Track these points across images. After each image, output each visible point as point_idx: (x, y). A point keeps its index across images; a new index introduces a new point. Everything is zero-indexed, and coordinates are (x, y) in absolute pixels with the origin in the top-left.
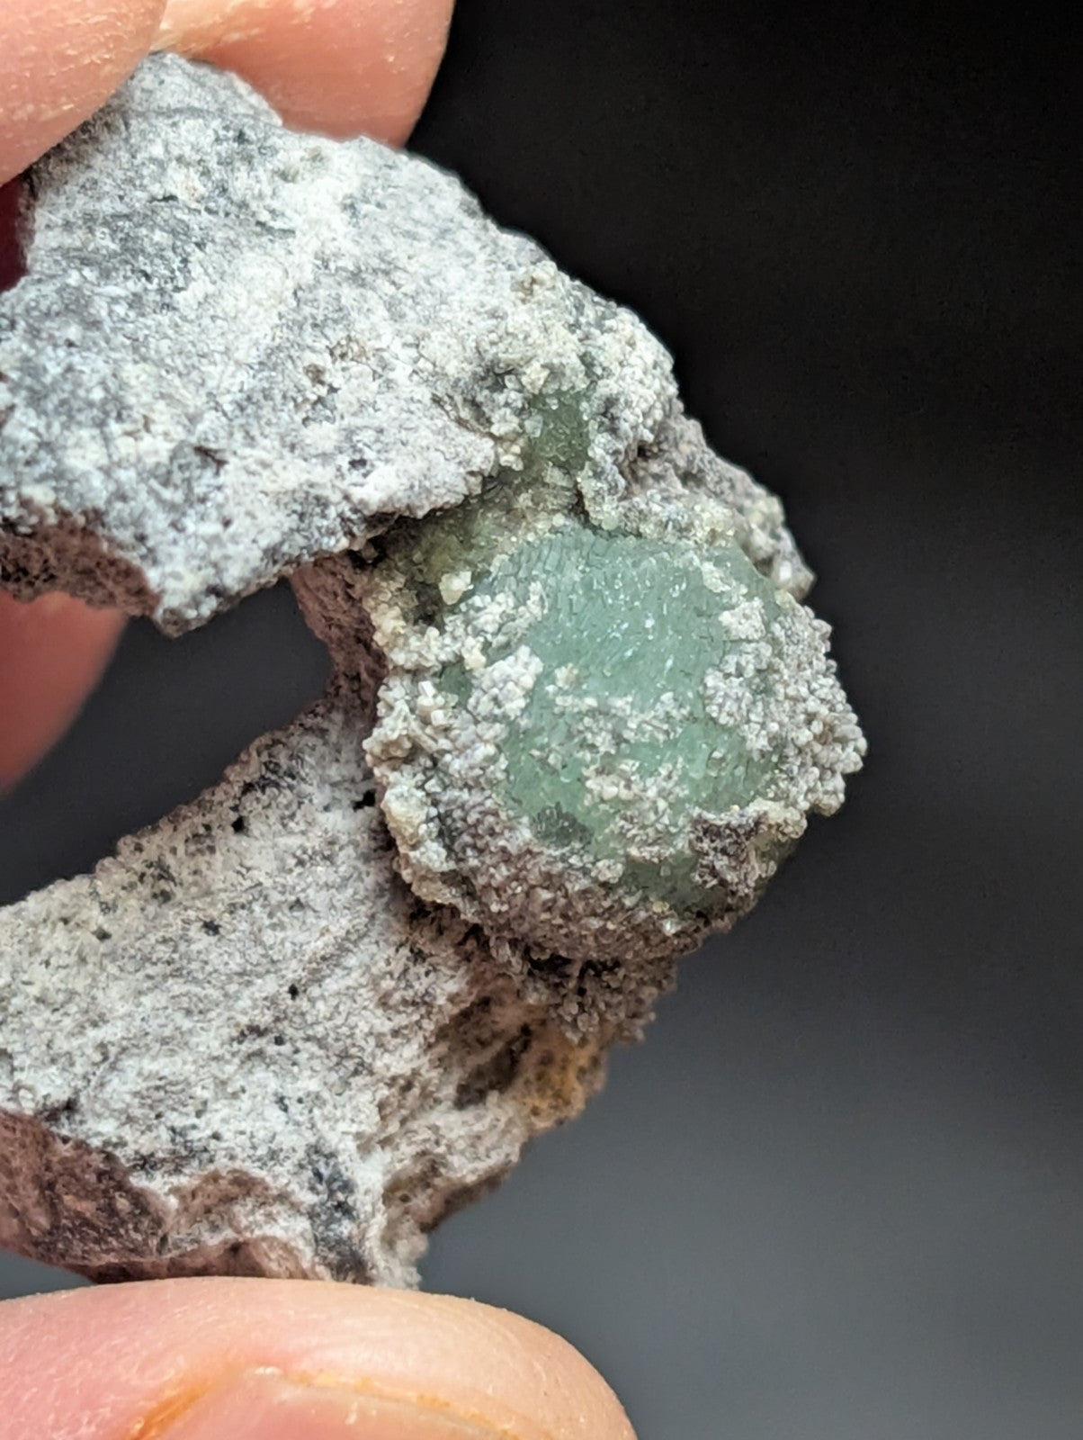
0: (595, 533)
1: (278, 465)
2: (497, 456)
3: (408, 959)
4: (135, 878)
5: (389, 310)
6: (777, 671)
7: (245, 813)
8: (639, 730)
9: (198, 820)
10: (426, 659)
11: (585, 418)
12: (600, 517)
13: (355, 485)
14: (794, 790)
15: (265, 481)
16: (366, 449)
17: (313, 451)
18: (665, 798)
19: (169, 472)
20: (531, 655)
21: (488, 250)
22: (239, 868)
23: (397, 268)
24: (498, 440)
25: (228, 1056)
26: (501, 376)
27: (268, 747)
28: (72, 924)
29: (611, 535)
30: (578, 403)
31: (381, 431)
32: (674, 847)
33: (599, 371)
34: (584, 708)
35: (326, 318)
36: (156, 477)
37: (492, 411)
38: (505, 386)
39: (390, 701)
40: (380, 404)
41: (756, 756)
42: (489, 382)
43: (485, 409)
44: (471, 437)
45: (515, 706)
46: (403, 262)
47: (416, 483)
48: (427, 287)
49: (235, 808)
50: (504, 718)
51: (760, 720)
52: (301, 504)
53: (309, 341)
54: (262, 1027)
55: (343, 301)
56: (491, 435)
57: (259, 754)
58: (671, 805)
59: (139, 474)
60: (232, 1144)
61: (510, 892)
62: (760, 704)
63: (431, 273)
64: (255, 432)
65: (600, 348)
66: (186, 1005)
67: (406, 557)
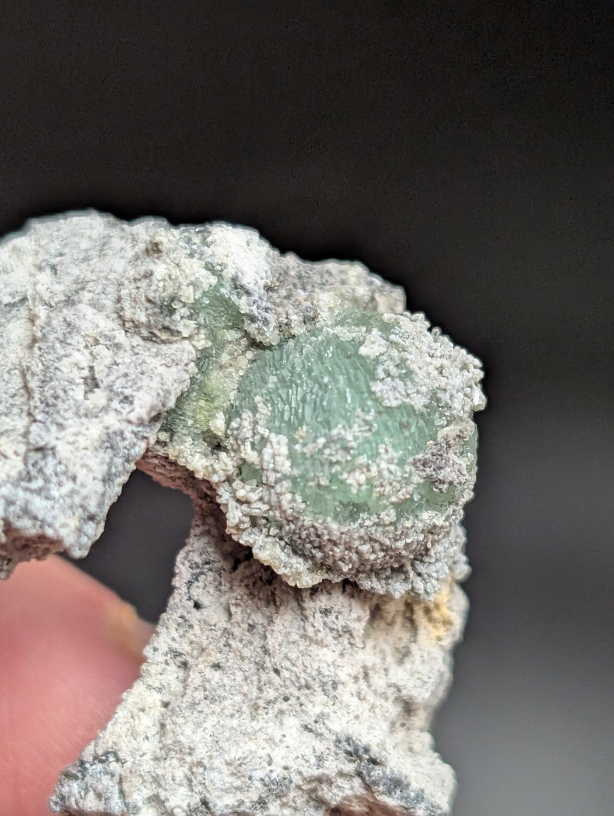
0: (271, 350)
1: (83, 429)
2: (194, 346)
3: (322, 617)
4: (163, 666)
5: (95, 308)
6: (407, 359)
7: (196, 598)
8: (356, 438)
9: (175, 616)
10: (228, 471)
11: (227, 296)
12: (268, 340)
13: (129, 413)
14: (454, 412)
15: (82, 442)
16: (124, 390)
17: (97, 410)
18: (392, 463)
19: (28, 473)
20: (276, 435)
21: (130, 241)
22: (210, 628)
23: (87, 282)
24: (190, 338)
25: (265, 725)
26: (169, 306)
27: (186, 558)
28: (147, 709)
29: (280, 346)
30: (218, 291)
31: (126, 375)
32: (412, 483)
33: (219, 268)
34: (321, 446)
35: (64, 334)
36: (23, 480)
37: (176, 326)
38: (175, 309)
39: (225, 502)
40: (119, 361)
41: (424, 410)
42: (166, 312)
43: (173, 328)
44: (175, 346)
45: (286, 466)
46: (90, 276)
47: (160, 391)
48: (108, 282)
49: (190, 599)
50: (285, 477)
51: (415, 391)
52: (108, 441)
53: (62, 352)
54: (273, 699)
55: (68, 319)
56: (185, 338)
57: (183, 564)
58: (397, 464)
59: (13, 484)
60: (296, 767)
61: (347, 557)
62: (409, 383)
63: (105, 273)
64: (60, 420)
65: (212, 256)
66: (228, 714)
67: (184, 426)
